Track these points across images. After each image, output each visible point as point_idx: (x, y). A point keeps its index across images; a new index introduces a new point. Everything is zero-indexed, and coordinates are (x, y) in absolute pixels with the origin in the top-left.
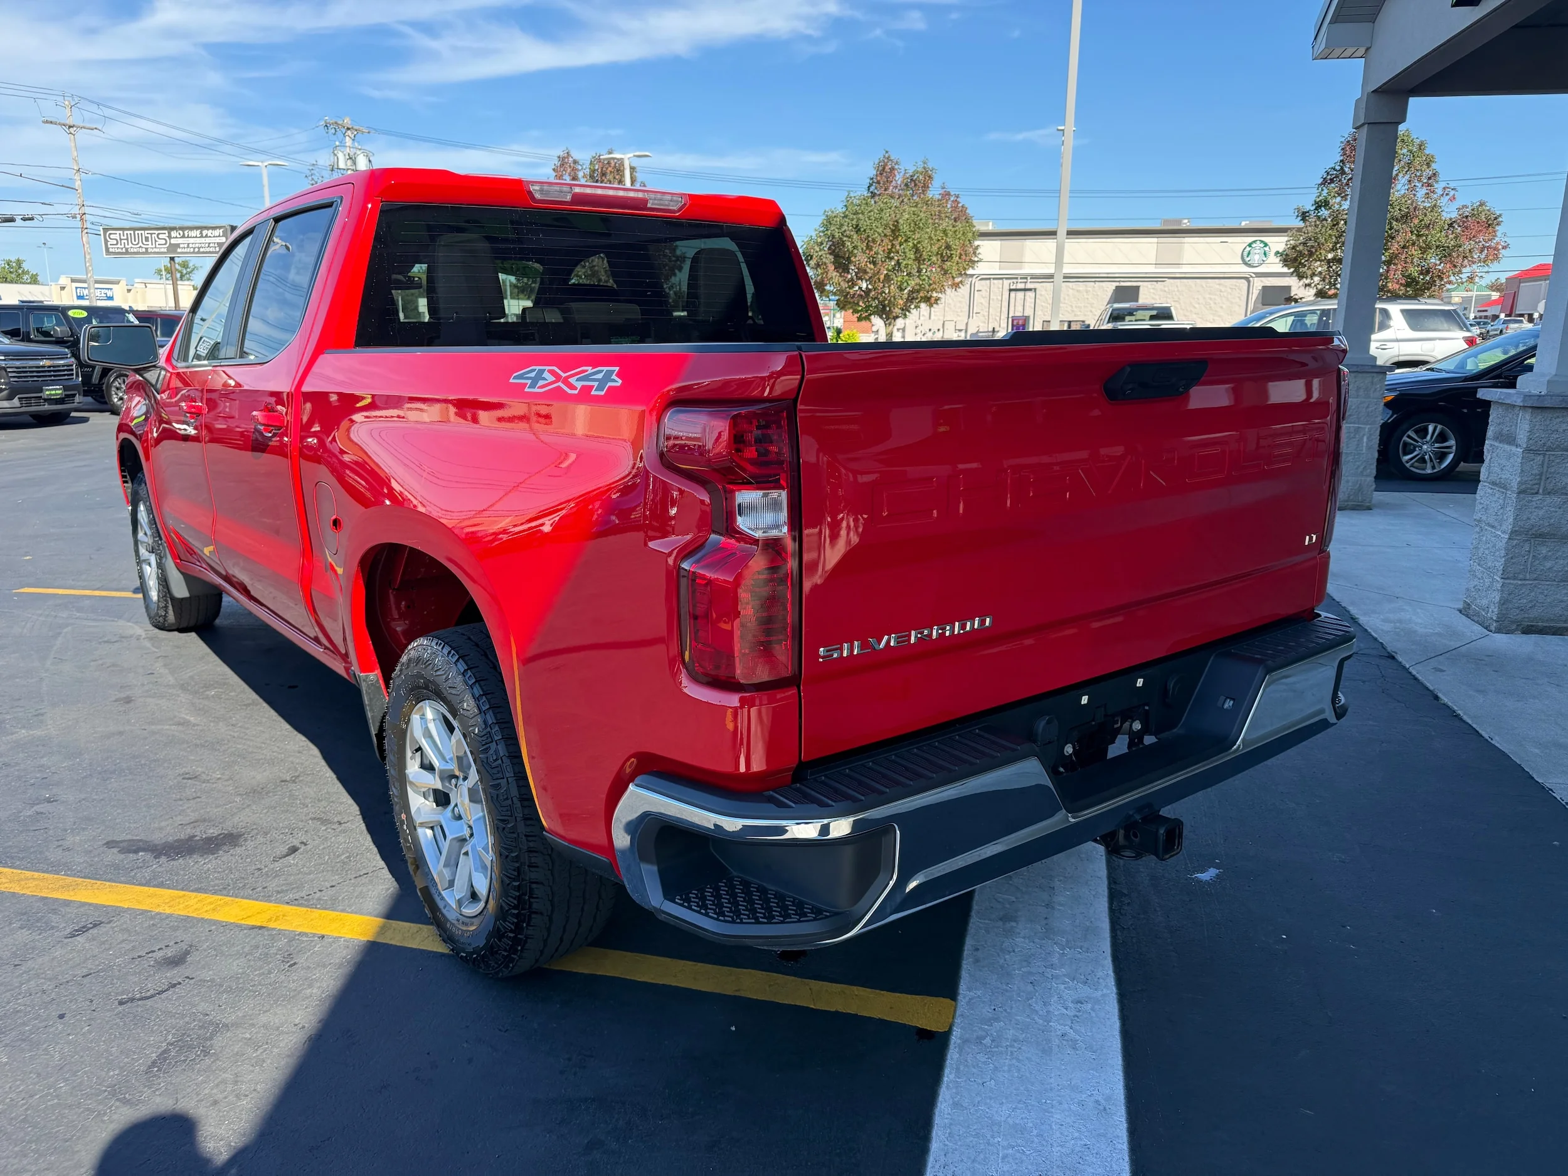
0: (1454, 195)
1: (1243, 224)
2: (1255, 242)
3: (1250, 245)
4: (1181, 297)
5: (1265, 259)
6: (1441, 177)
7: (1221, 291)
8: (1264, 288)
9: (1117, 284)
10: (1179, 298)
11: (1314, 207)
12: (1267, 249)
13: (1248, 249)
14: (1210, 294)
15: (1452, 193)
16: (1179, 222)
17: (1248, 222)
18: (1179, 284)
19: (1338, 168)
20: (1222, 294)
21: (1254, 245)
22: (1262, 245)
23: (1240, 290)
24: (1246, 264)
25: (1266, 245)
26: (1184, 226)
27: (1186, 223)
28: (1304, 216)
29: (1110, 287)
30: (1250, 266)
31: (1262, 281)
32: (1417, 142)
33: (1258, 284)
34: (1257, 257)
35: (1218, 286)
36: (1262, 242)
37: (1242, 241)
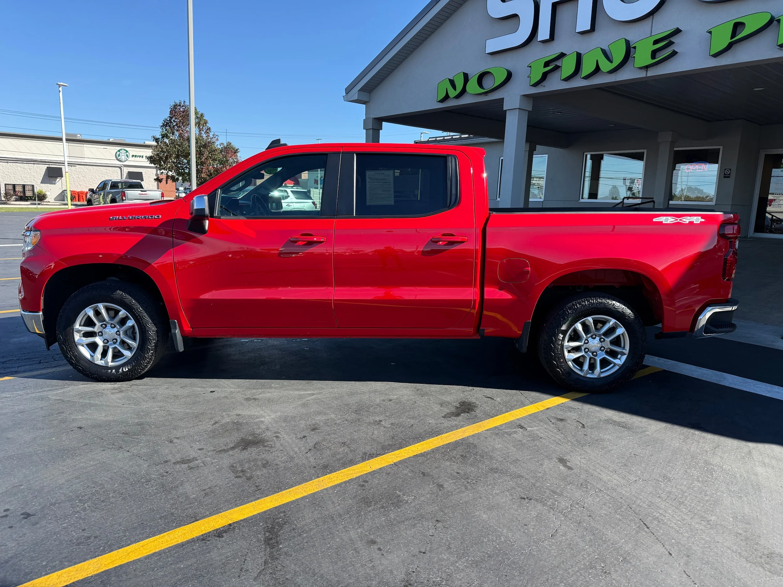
0: (217, 138)
1: (111, 140)
2: (121, 149)
3: (119, 151)
4: (86, 175)
5: (127, 158)
6: (212, 130)
7: (107, 173)
8: (129, 172)
9: (48, 166)
10: (85, 175)
11: (161, 137)
12: (128, 153)
13: (118, 153)
14: (101, 174)
15: (217, 137)
16: (76, 135)
17: (113, 139)
18: (84, 168)
19: (168, 119)
20: (108, 174)
21: (121, 151)
22: (125, 152)
23: (117, 173)
24: (118, 160)
25: (127, 152)
26: (78, 138)
27: (79, 137)
28: (157, 140)
29: (44, 167)
30: (120, 161)
31: (127, 169)
32: (200, 113)
33: (126, 170)
34: (123, 157)
35: (105, 171)
36: (125, 150)
37: (114, 149)
